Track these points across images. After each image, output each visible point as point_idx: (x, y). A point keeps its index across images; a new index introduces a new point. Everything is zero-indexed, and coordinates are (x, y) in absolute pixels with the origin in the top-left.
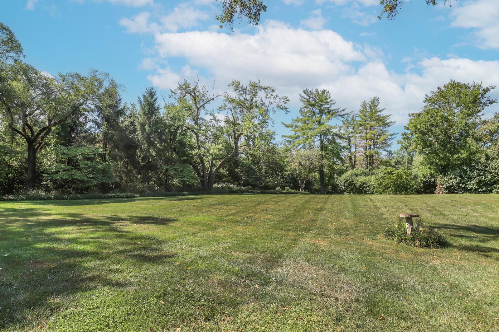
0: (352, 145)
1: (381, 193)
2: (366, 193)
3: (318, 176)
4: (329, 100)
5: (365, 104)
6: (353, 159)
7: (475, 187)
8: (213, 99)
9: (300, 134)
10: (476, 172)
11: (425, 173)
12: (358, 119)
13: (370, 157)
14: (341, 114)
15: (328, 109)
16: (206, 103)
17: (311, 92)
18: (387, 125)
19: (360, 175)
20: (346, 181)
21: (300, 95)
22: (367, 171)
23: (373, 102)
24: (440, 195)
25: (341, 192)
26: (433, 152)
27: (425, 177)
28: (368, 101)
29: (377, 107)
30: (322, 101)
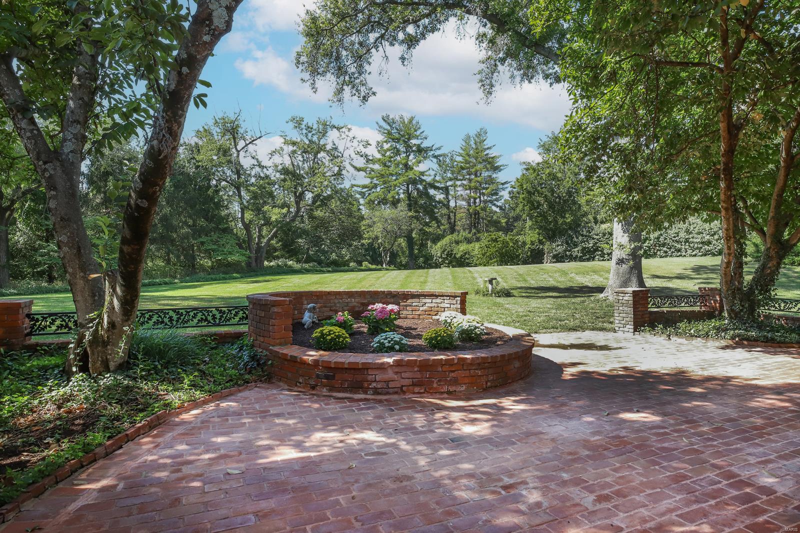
0: (450, 197)
1: (485, 265)
2: (468, 265)
3: (404, 244)
4: (418, 133)
5: (468, 137)
6: (452, 217)
7: (580, 255)
8: (260, 137)
9: (377, 182)
10: (580, 238)
11: (533, 239)
12: (459, 159)
13: (475, 214)
14: (436, 154)
15: (419, 146)
16: (250, 143)
17: (393, 119)
18: (497, 169)
19: (461, 242)
20: (444, 251)
21: (377, 123)
22: (470, 235)
23: (479, 135)
24: (548, 264)
25: (437, 266)
26: (540, 215)
27: (533, 244)
28: (473, 133)
29: (485, 143)
30: (409, 135)
